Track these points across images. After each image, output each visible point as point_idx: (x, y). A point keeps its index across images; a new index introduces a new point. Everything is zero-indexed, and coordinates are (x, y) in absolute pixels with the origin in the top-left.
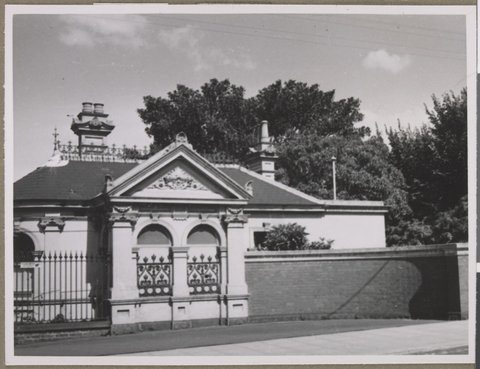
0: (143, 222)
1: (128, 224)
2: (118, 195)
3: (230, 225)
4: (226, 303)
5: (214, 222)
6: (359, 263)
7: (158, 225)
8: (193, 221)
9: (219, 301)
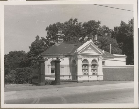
0: (83, 58)
1: (81, 59)
2: (79, 53)
3: (100, 60)
4: (99, 77)
5: (96, 59)
6: (126, 69)
7: (86, 59)
8: (92, 59)
9: (97, 76)
